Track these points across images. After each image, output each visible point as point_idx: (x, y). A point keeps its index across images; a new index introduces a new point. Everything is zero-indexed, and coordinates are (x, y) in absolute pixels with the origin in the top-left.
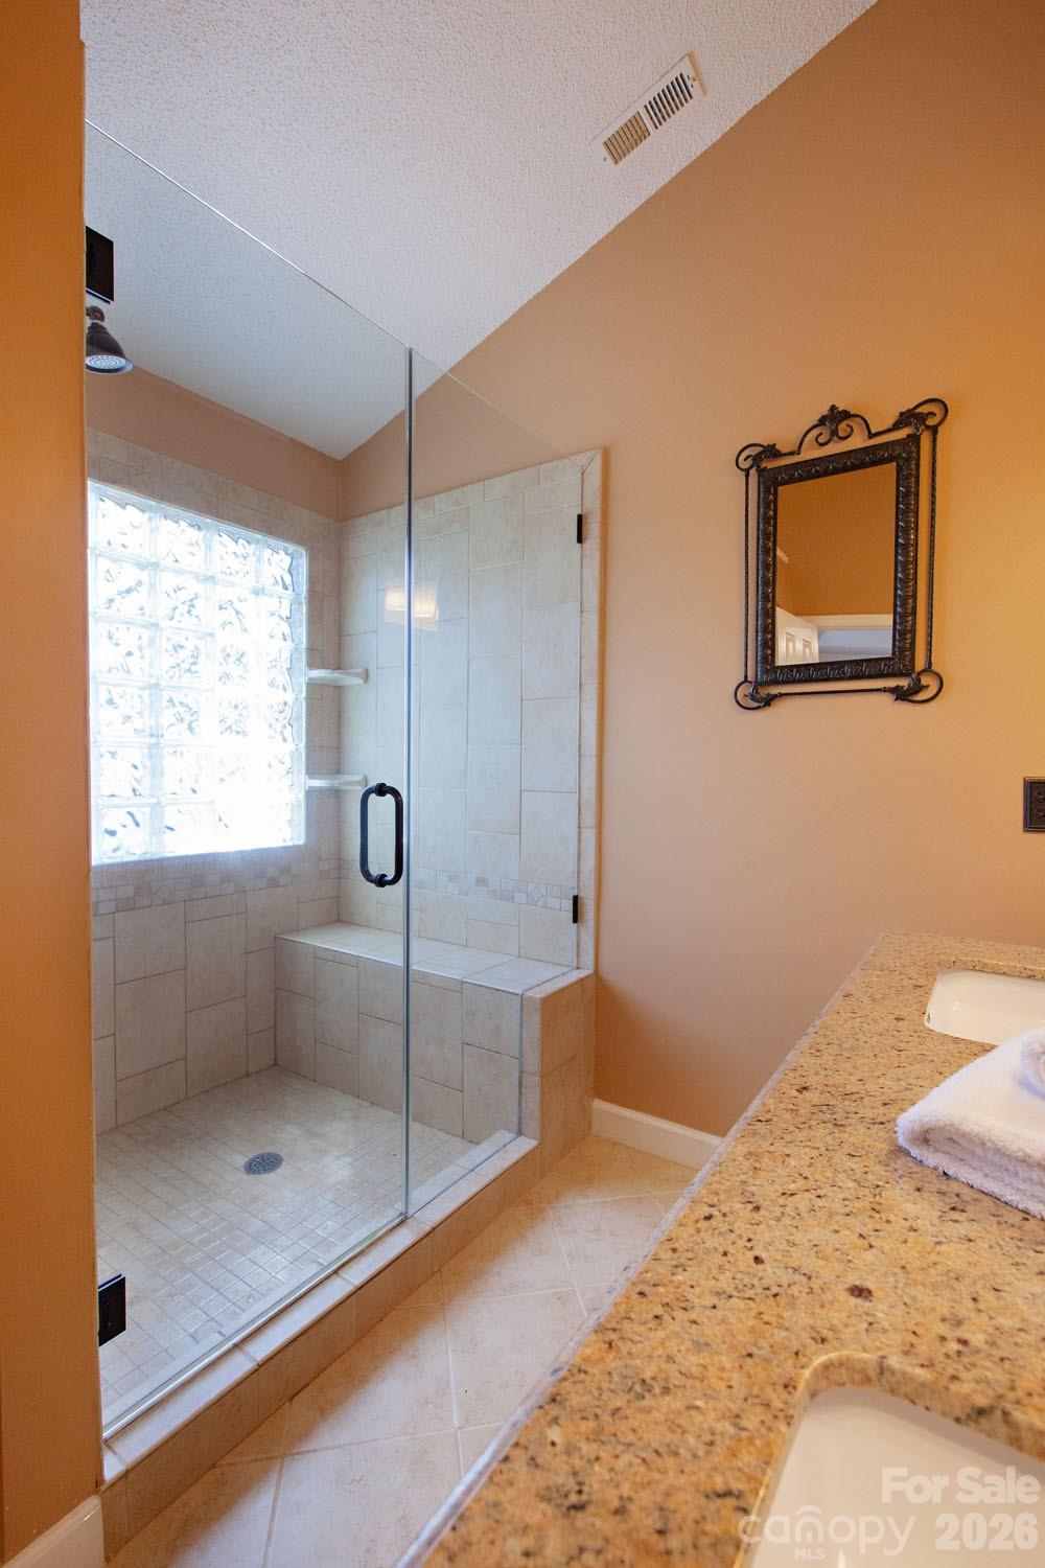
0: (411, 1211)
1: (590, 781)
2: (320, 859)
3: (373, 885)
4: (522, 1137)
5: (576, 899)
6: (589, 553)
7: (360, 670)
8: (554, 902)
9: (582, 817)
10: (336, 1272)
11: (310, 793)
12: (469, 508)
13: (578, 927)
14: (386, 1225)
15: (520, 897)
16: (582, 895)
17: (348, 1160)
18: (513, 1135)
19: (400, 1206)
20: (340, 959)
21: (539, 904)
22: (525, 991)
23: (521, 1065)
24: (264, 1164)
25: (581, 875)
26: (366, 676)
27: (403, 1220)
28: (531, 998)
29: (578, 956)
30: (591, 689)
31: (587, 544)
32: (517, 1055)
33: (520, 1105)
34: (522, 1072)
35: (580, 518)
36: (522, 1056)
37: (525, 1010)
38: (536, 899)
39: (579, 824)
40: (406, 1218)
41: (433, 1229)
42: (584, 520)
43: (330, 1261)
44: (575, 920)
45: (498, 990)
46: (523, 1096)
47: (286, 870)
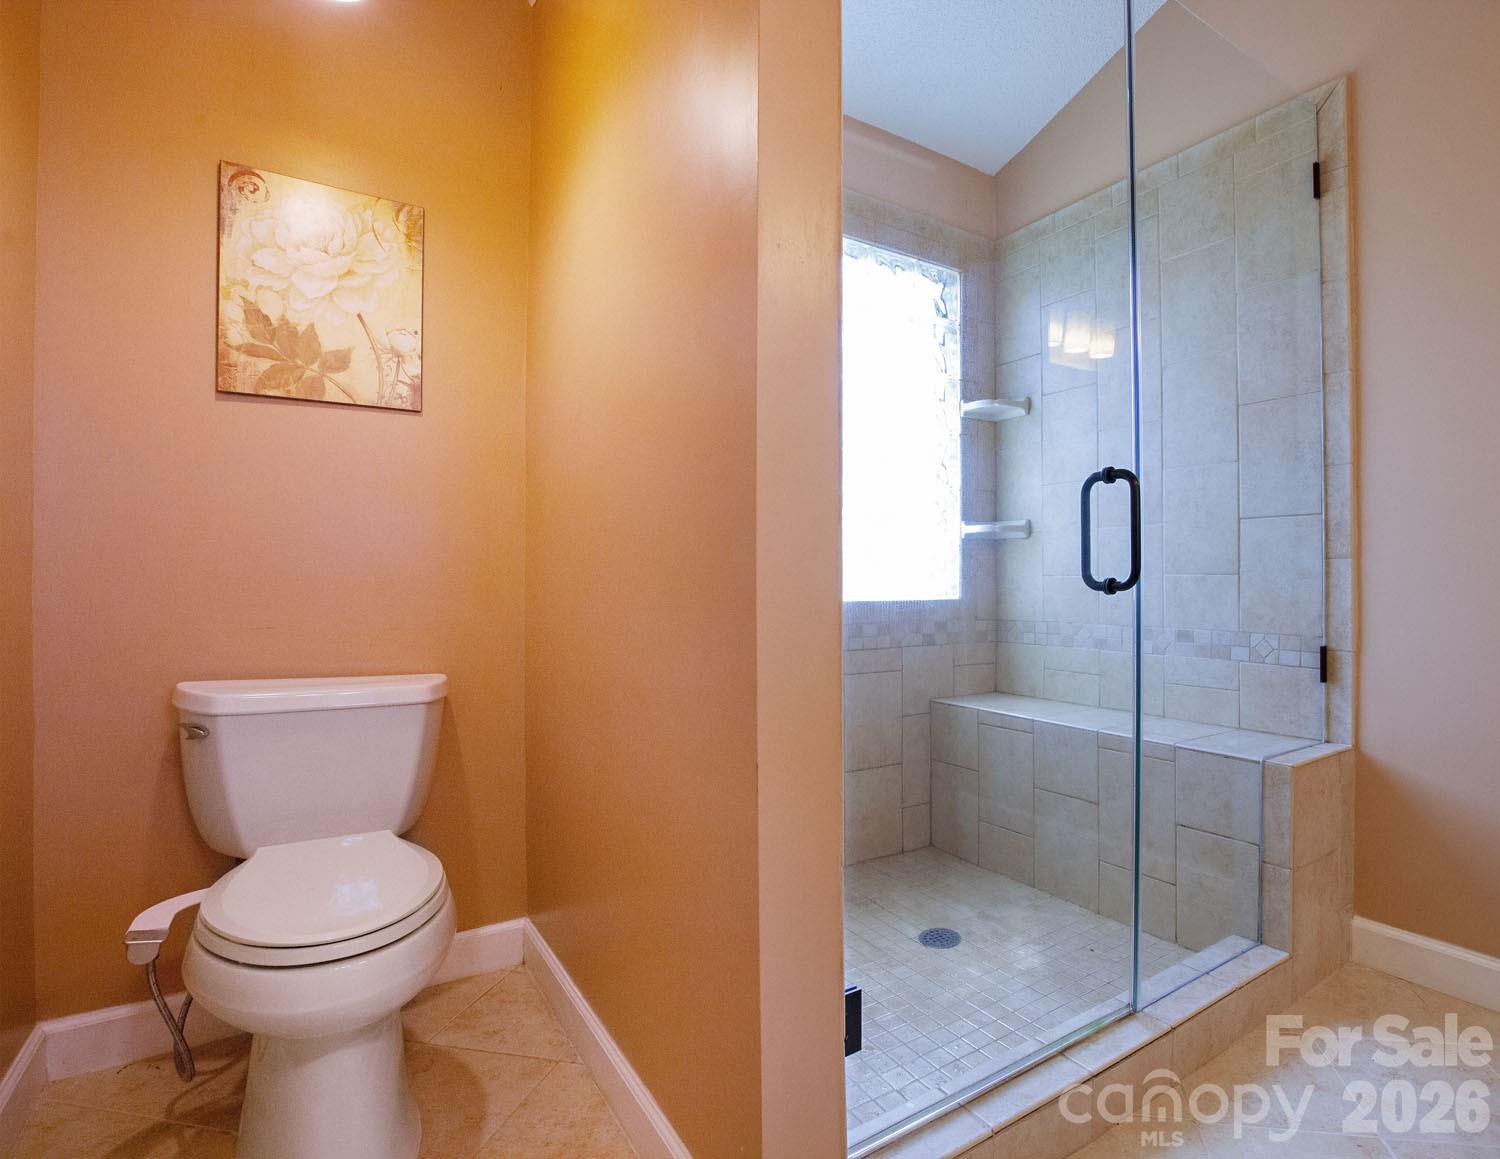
0: (1140, 1006)
1: (1343, 493)
2: (977, 618)
3: (1102, 593)
4: (1264, 946)
5: (1324, 651)
6: (1331, 207)
7: (1022, 399)
8: (1290, 658)
9: (1331, 544)
10: (1062, 1052)
11: (968, 542)
12: (1157, 189)
13: (1327, 689)
14: (1110, 1014)
15: (1239, 653)
16: (1332, 645)
17: (1038, 948)
18: (1252, 943)
19: (1126, 997)
20: (1007, 724)
21: (1267, 660)
22: (1268, 758)
23: (1261, 852)
24: (940, 938)
25: (1331, 619)
26: (1029, 406)
27: (1131, 1013)
28: (1278, 767)
29: (1328, 725)
30: (1343, 377)
31: (1327, 198)
32: (1257, 841)
33: (1260, 905)
34: (1263, 862)
35: (1316, 167)
36: (1263, 842)
37: (1268, 781)
38: (1264, 654)
39: (1327, 554)
40: (1135, 1011)
41: (1174, 1029)
42: (1322, 171)
43: (1051, 1041)
44: (1324, 679)
45: (1227, 757)
46: (1265, 894)
47: (941, 626)
